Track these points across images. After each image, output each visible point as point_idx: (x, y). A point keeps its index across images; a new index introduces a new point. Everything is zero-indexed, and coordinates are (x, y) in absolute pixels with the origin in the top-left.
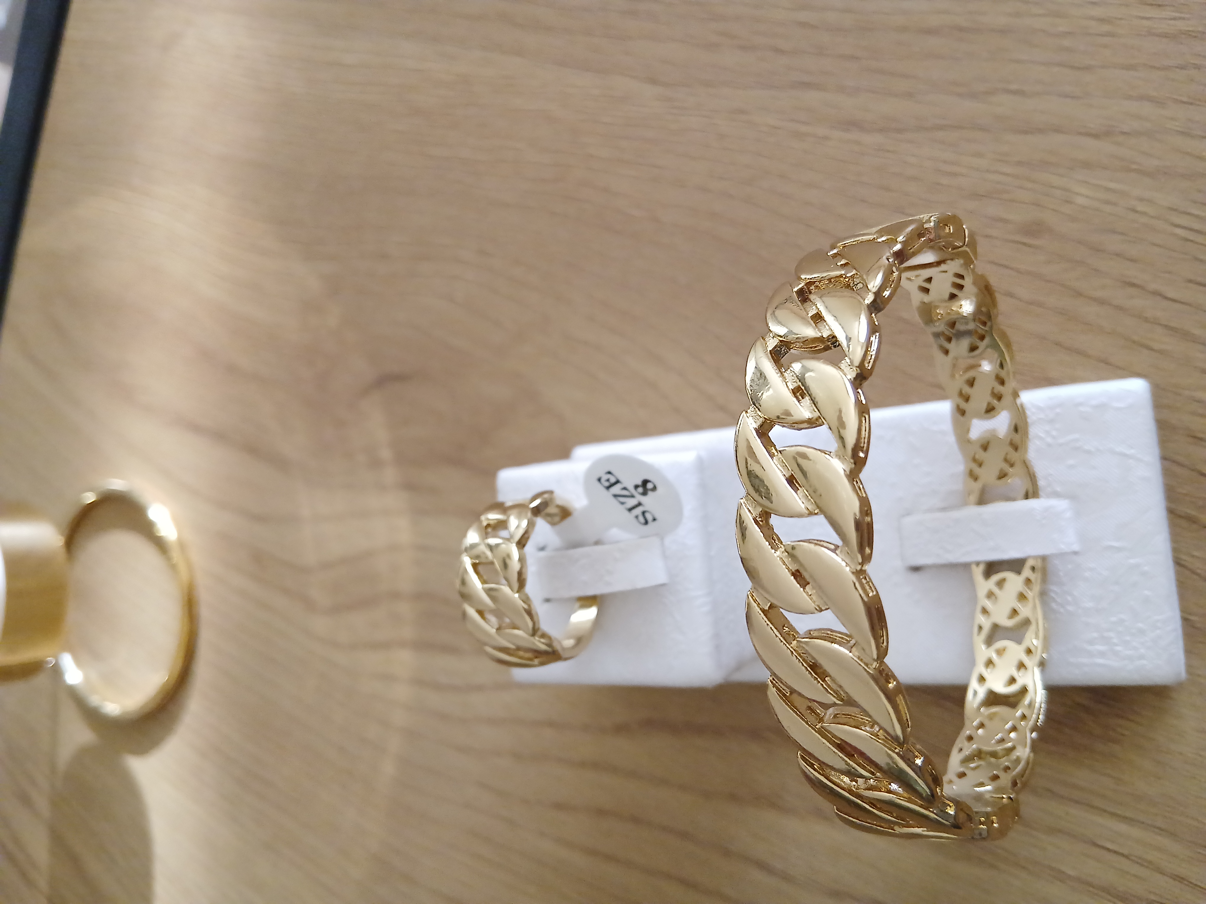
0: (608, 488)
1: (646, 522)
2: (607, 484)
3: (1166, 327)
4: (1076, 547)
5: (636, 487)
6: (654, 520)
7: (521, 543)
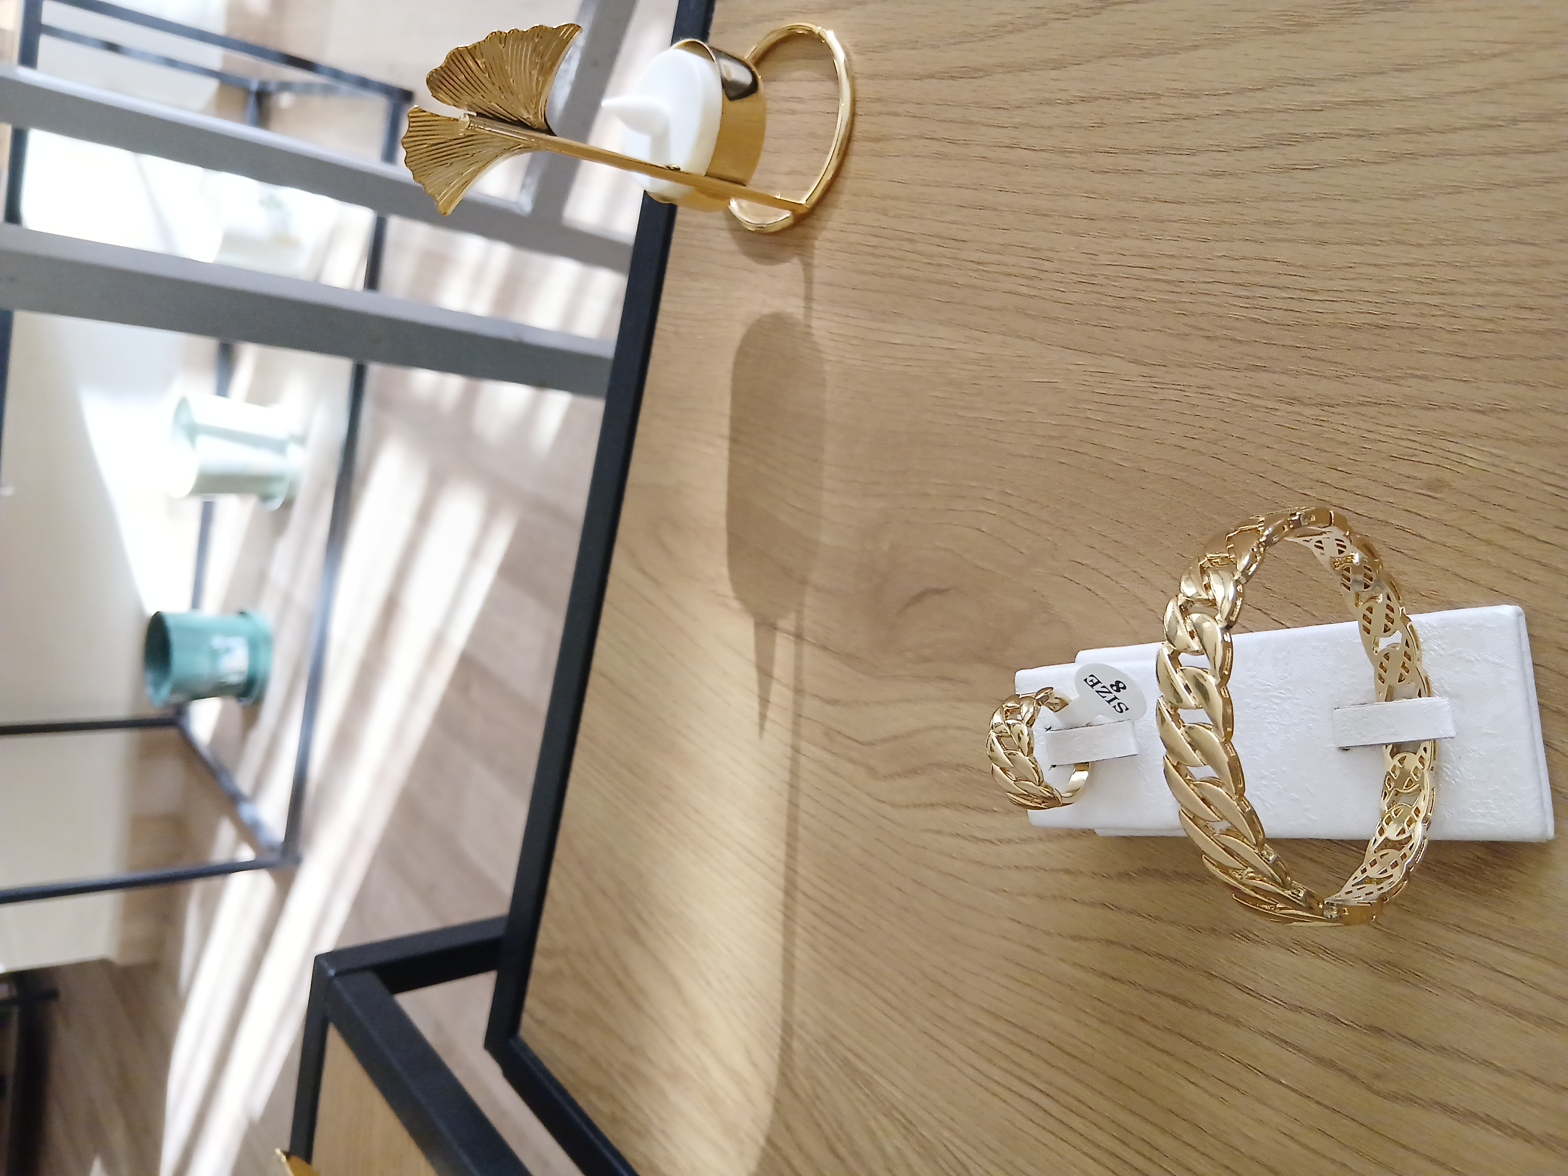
0: (1092, 686)
1: (1122, 711)
2: (1091, 683)
3: (1539, 563)
4: (1452, 733)
5: (1112, 686)
6: (1127, 709)
7: (1030, 723)
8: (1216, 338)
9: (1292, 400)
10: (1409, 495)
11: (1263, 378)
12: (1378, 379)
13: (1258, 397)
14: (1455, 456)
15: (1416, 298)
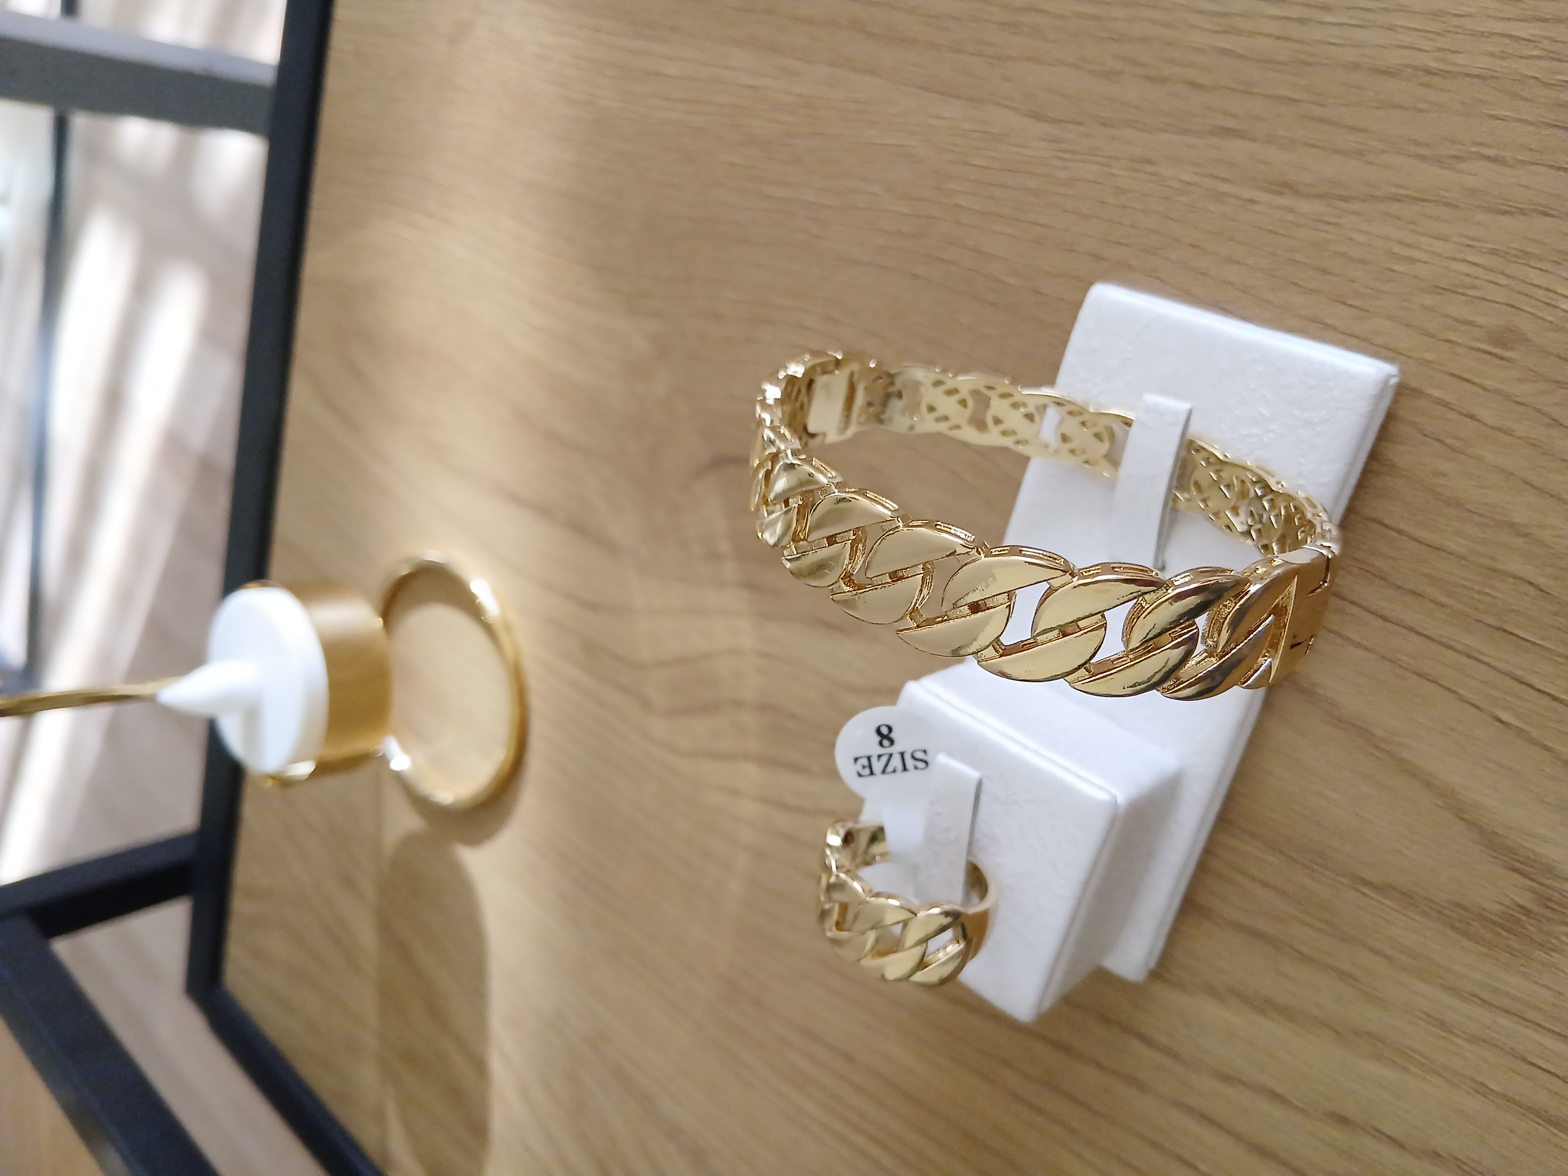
8: (1163, 80)
9: (1284, 187)
10: (1460, 350)
11: (1237, 148)
12: (1422, 158)
13: (1225, 180)
14: (1541, 292)
15: (1499, 27)
